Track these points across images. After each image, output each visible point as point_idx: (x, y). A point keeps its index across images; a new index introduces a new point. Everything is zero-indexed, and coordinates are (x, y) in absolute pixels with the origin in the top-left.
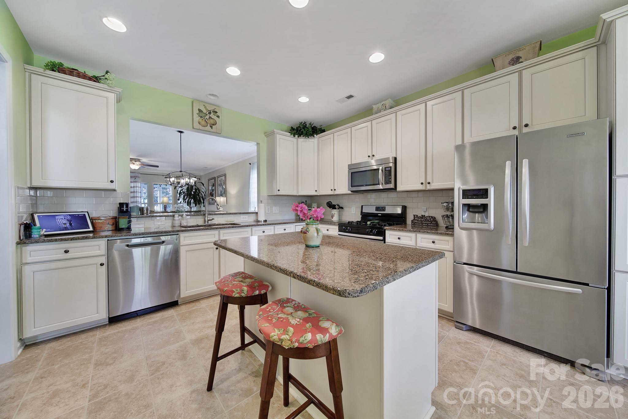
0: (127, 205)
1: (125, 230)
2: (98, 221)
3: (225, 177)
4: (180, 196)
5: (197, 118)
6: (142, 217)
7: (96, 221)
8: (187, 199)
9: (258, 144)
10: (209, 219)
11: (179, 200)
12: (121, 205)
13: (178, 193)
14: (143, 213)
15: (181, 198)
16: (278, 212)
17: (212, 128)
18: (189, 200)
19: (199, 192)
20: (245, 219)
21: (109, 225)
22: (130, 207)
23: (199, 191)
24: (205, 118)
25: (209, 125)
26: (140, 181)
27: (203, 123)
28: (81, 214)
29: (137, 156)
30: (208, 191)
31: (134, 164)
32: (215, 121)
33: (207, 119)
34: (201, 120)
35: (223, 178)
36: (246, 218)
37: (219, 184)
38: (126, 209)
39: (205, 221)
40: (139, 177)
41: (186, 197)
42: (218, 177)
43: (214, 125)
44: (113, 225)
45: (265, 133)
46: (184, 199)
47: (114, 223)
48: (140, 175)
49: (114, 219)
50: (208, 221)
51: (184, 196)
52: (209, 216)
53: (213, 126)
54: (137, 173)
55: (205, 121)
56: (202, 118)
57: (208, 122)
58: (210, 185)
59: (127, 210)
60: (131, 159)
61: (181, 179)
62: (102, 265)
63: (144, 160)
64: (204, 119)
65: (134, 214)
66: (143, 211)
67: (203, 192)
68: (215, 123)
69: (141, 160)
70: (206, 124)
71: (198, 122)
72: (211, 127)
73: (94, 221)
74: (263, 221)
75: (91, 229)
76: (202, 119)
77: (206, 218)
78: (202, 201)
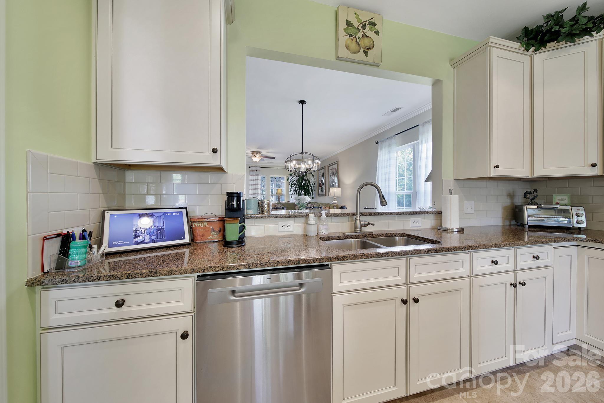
0: (239, 195)
1: (234, 246)
2: (198, 224)
3: (338, 165)
4: (291, 187)
5: (344, 39)
6: (262, 218)
7: (196, 225)
8: (298, 191)
9: (437, 84)
10: (363, 223)
11: (290, 191)
12: (230, 195)
13: (290, 184)
14: (263, 211)
15: (292, 190)
16: (473, 212)
17: (366, 55)
18: (299, 191)
19: (310, 184)
20: (416, 225)
21: (213, 233)
22: (243, 200)
23: (309, 182)
24: (357, 37)
25: (362, 50)
26: (260, 174)
27: (353, 46)
28: (176, 212)
29: (258, 148)
30: (317, 182)
31: (256, 156)
32: (372, 42)
33: (359, 38)
34: (349, 42)
35: (335, 166)
36: (418, 222)
37: (330, 173)
38: (237, 205)
39: (356, 227)
40: (259, 171)
41: (297, 189)
42: (329, 166)
43: (370, 48)
44: (220, 231)
45: (451, 60)
46: (295, 190)
47: (221, 229)
48: (260, 169)
49: (222, 222)
50: (361, 228)
51: (296, 188)
52: (363, 218)
53: (369, 52)
54: (258, 167)
55: (357, 42)
56: (352, 37)
57: (361, 43)
58: (319, 176)
59: (239, 206)
60: (253, 152)
61: (301, 164)
62: (184, 336)
63: (264, 152)
64: (355, 40)
65: (249, 212)
66: (262, 207)
67: (312, 183)
68: (372, 45)
69: (261, 152)
70: (358, 48)
71: (346, 45)
72: (366, 53)
73: (193, 224)
74: (456, 230)
75: (187, 240)
76: (352, 40)
77: (358, 222)
78: (311, 193)
